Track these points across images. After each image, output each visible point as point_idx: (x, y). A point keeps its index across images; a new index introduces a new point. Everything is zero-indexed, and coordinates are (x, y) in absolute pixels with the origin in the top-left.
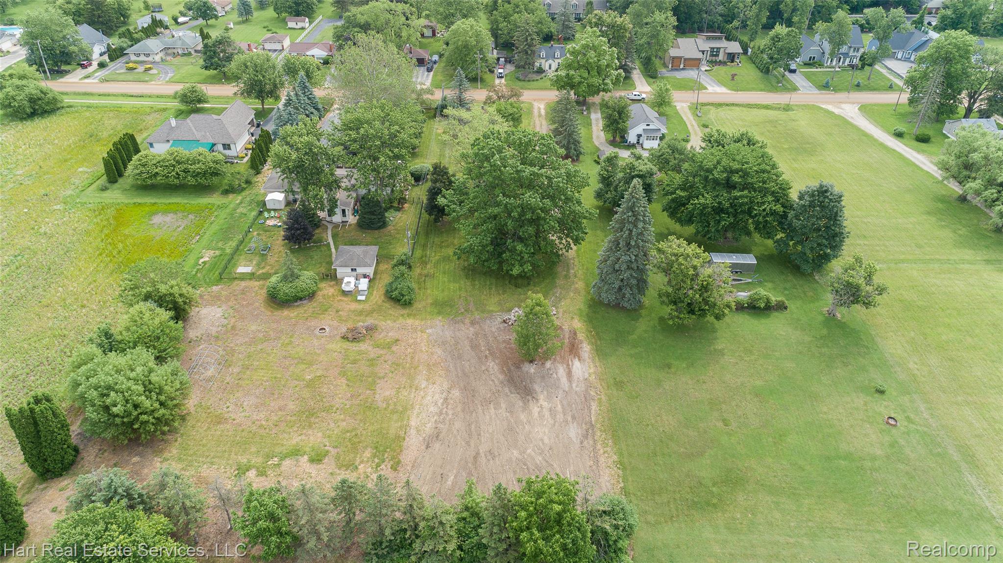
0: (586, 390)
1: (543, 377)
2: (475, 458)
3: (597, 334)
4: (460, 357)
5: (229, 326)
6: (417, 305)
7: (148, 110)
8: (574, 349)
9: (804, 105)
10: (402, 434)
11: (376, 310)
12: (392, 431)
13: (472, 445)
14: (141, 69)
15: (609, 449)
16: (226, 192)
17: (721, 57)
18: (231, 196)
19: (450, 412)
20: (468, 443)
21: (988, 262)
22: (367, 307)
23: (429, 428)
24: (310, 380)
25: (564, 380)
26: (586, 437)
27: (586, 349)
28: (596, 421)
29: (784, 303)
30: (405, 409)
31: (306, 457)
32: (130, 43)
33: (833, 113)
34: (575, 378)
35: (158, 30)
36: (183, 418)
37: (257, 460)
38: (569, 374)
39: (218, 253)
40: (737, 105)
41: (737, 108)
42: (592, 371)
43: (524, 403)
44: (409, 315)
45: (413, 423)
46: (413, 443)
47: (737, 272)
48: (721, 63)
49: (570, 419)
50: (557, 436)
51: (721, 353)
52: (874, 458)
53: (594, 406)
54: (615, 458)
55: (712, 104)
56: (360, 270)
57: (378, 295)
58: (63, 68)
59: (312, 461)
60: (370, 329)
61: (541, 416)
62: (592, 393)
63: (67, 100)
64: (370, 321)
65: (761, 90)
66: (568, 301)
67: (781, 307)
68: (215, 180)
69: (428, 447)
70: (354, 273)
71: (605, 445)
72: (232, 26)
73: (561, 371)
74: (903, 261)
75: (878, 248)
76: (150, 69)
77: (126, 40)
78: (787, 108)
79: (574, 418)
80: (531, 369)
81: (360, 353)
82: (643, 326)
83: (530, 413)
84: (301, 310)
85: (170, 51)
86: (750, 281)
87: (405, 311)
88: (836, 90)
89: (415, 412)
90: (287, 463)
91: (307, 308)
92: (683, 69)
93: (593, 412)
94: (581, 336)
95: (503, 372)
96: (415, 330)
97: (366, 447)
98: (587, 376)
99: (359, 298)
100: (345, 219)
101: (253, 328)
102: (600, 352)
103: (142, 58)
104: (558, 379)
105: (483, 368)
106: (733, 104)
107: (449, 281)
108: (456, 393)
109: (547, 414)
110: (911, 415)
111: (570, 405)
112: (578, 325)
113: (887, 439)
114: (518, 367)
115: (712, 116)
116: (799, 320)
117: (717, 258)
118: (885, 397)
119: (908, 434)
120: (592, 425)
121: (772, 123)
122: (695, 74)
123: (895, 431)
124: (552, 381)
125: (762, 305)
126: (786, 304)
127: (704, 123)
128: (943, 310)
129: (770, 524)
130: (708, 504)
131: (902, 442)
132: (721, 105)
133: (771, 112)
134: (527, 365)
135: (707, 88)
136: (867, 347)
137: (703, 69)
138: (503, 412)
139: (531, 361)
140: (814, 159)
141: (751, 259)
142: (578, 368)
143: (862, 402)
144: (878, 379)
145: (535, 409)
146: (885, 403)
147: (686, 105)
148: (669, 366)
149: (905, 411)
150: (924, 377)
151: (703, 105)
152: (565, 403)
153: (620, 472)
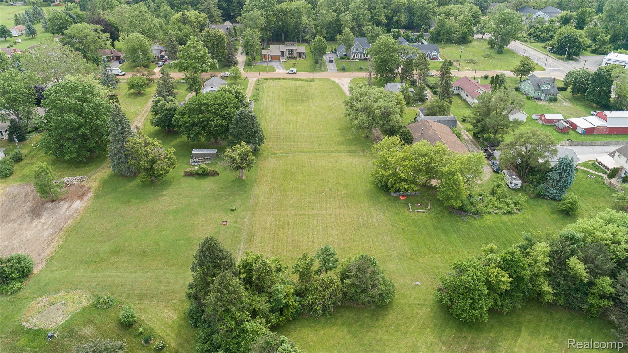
0: (73, 214)
1: (53, 209)
3: (103, 188)
4: (14, 201)
6: (11, 177)
8: (82, 196)
9: (322, 79)
15: (61, 240)
17: (295, 55)
21: (349, 151)
25: (64, 210)
26: (52, 235)
27: (90, 195)
28: (65, 228)
29: (216, 172)
33: (335, 82)
34: (71, 209)
38: (69, 207)
40: (285, 79)
41: (284, 81)
42: (85, 205)
43: (31, 221)
47: (207, 159)
48: (295, 58)
49: (51, 227)
50: (37, 235)
51: (164, 195)
53: (71, 221)
54: (61, 243)
55: (269, 79)
61: (36, 226)
62: (75, 215)
65: (308, 72)
66: (100, 174)
67: (215, 174)
71: (60, 238)
72: (20, 41)
73: (66, 206)
74: (304, 152)
75: (296, 146)
78: (312, 80)
79: (54, 226)
80: (50, 205)
82: (131, 184)
83: (31, 225)
86: (210, 162)
88: (347, 71)
92: (270, 61)
93: (67, 224)
94: (92, 190)
95: (32, 207)
98: (79, 207)
100: (2, 137)
102: (96, 196)
104: (61, 209)
105: (23, 205)
106: (283, 79)
109: (40, 224)
110: (239, 220)
111: (56, 221)
112: (95, 185)
113: (216, 231)
114: (43, 204)
115: (265, 85)
116: (221, 180)
117: (195, 151)
118: (233, 213)
119: (229, 228)
120: (61, 229)
121: (296, 87)
122: (275, 64)
123: (223, 227)
124: (57, 210)
125: (200, 172)
126: (218, 172)
127: (258, 88)
128: (302, 173)
129: (116, 268)
130: (92, 262)
131: (222, 232)
132: (276, 79)
133: (301, 82)
134: (48, 203)
135: (275, 71)
136: (245, 191)
137: (281, 61)
138: (16, 225)
139: (53, 201)
140: (303, 104)
141: (214, 151)
142: (78, 204)
143: (219, 215)
144: (237, 205)
145: (35, 223)
146: (230, 215)
147: (255, 79)
148: (129, 202)
149: (237, 218)
150: (262, 203)
151: (266, 79)
152: (55, 220)
153: (58, 249)
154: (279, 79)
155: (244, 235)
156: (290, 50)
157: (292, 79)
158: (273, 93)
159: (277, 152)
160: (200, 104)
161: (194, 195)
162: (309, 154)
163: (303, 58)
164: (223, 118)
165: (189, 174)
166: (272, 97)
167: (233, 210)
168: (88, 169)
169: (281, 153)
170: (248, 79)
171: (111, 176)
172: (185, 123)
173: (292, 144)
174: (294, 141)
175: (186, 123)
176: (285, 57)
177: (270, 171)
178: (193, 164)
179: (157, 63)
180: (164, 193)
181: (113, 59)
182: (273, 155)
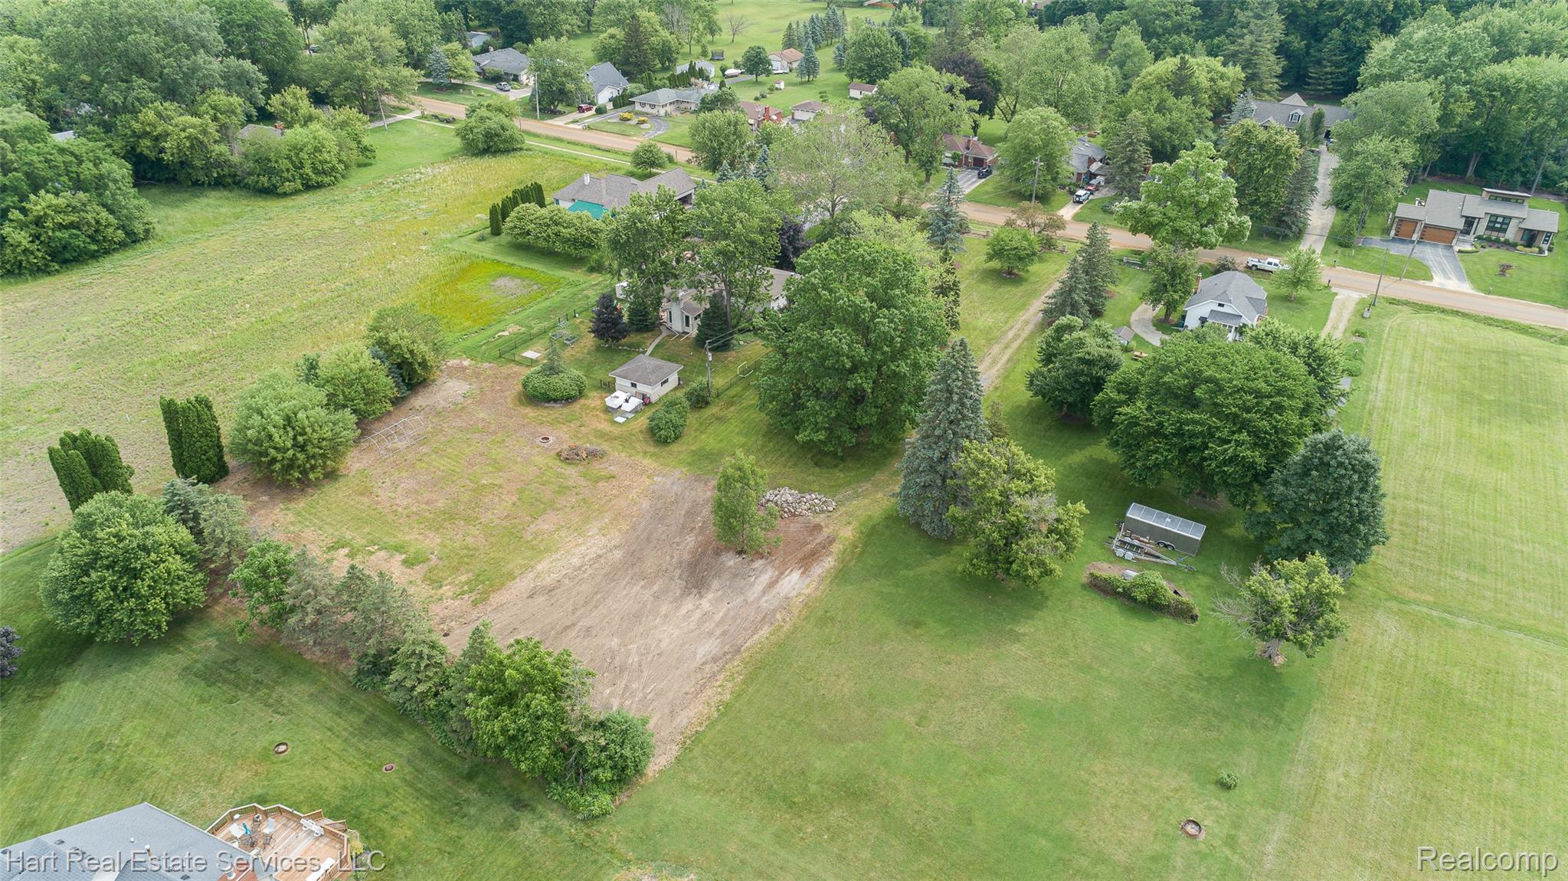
0: (774, 611)
1: (736, 575)
2: (567, 628)
3: (862, 554)
4: (662, 519)
6: (675, 448)
8: (807, 561)
10: (517, 572)
11: (625, 440)
12: (510, 566)
13: (578, 614)
14: (635, 121)
15: (730, 685)
17: (1511, 234)
19: (590, 571)
20: (574, 612)
22: (617, 431)
23: (549, 580)
24: (484, 486)
25: (758, 588)
26: (715, 660)
27: (828, 563)
28: (748, 649)
29: (1190, 610)
30: (547, 550)
31: (403, 556)
34: (775, 591)
38: (772, 584)
39: (523, 330)
40: (1464, 315)
41: (1458, 320)
42: (807, 592)
43: (682, 595)
44: (653, 455)
45: (539, 567)
46: (522, 585)
47: (1166, 546)
48: (1510, 245)
49: (718, 632)
50: (682, 646)
51: (1017, 638)
52: (1102, 859)
53: (765, 631)
54: (727, 697)
55: (1406, 303)
56: (642, 388)
57: (643, 421)
59: (405, 562)
60: (593, 454)
61: (688, 615)
62: (779, 616)
64: (605, 446)
65: (1553, 303)
66: (866, 501)
67: (1184, 613)
69: (531, 596)
70: (634, 390)
71: (731, 678)
72: (782, 86)
73: (766, 578)
74: (1520, 629)
75: (1488, 594)
76: (643, 122)
79: (724, 634)
80: (731, 560)
81: (560, 475)
82: (939, 564)
83: (677, 608)
84: (545, 412)
86: (1174, 563)
87: (652, 449)
89: (554, 557)
91: (557, 411)
92: (1416, 242)
93: (756, 637)
94: (836, 548)
95: (693, 553)
96: (643, 472)
97: (467, 572)
98: (794, 593)
99: (620, 420)
100: (687, 329)
102: (841, 575)
103: (647, 109)
104: (752, 585)
105: (677, 540)
106: (1456, 313)
107: (740, 433)
108: (618, 554)
109: (697, 615)
110: (1242, 837)
111: (734, 618)
112: (848, 533)
113: (1157, 847)
114: (718, 553)
115: (1389, 323)
116: (1199, 642)
117: (1136, 513)
118: (1224, 795)
119: (1203, 856)
120: (738, 651)
121: (1505, 355)
122: (1430, 254)
123: (1183, 843)
124: (743, 583)
125: (1140, 596)
126: (1197, 611)
127: (1362, 329)
128: (1510, 723)
130: (785, 799)
131: (1179, 862)
132: (1429, 309)
133: (1524, 339)
134: (731, 554)
135: (1431, 278)
136: (1278, 720)
137: (1457, 248)
138: (647, 595)
139: (740, 553)
140: (1526, 428)
141: (1194, 532)
142: (794, 583)
143: (1174, 785)
144: (1242, 768)
145: (688, 605)
146: (1214, 802)
147: (1356, 296)
148: (918, 625)
149: (1236, 826)
150: (1338, 799)
151: (1393, 302)
152: (732, 613)
153: (716, 714)
154: (1443, 311)
156: (1497, 216)
157: (1489, 321)
158: (1414, 358)
159: (1412, 595)
161: (1105, 672)
162: (1539, 644)
163: (1541, 251)
164: (1259, 441)
165: (1102, 588)
166: (1411, 371)
167: (1226, 786)
168: (840, 475)
169: (1426, 604)
170: (1334, 290)
171: (892, 519)
172: (1134, 422)
173: (1475, 579)
174: (1484, 569)
175: (1137, 424)
176: (1471, 237)
177: (1378, 667)
178: (1120, 552)
179: (1072, 193)
180: (1021, 629)
181: (967, 164)
182: (1394, 605)
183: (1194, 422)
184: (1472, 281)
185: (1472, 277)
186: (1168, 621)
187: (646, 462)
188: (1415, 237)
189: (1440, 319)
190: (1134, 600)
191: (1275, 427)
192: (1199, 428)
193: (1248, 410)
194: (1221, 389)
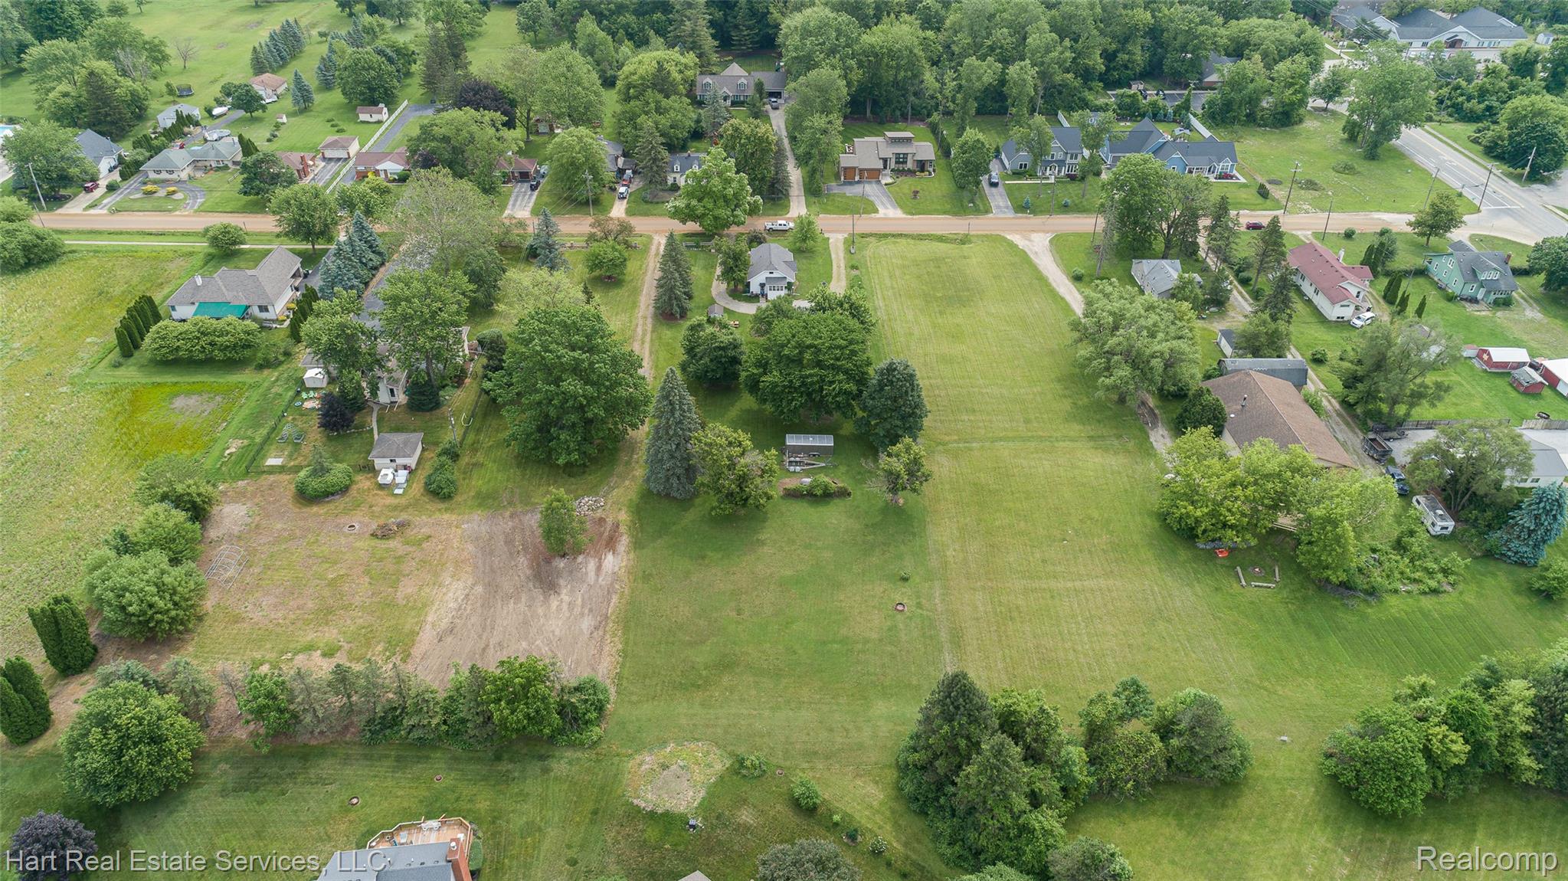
0: (612, 584)
1: (571, 572)
2: (484, 650)
3: (641, 525)
4: (491, 553)
5: (253, 525)
6: (458, 498)
7: (170, 255)
8: (611, 544)
9: (986, 236)
10: (417, 629)
11: (414, 504)
12: (408, 627)
13: (484, 638)
14: (162, 193)
15: (616, 639)
16: (261, 367)
17: (910, 165)
18: (266, 372)
19: (469, 608)
20: (480, 637)
21: (1091, 438)
22: (403, 501)
23: (444, 623)
24: (333, 579)
25: (592, 575)
26: (596, 628)
27: (624, 542)
28: (612, 614)
29: (846, 490)
30: (425, 605)
31: (319, 652)
32: (147, 154)
33: (1016, 246)
34: (603, 573)
35: (186, 129)
36: (200, 619)
37: (271, 656)
38: (599, 568)
39: (246, 442)
40: (905, 236)
41: (903, 241)
42: (624, 564)
43: (545, 598)
44: (446, 510)
45: (430, 619)
46: (426, 638)
47: (815, 455)
48: (911, 172)
49: (586, 611)
50: (570, 628)
51: (763, 543)
52: (866, 641)
53: (615, 599)
54: (620, 647)
55: (871, 235)
56: (400, 461)
57: (418, 487)
58: (63, 192)
59: (324, 655)
60: (402, 525)
61: (559, 609)
62: (617, 586)
63: (69, 242)
64: (404, 517)
65: (945, 213)
66: (621, 490)
67: (843, 493)
68: (247, 353)
69: (440, 641)
70: (394, 464)
71: (614, 635)
72: (284, 120)
73: (592, 565)
74: (1001, 439)
75: (981, 424)
76: (174, 192)
77: (142, 150)
78: (964, 240)
79: (591, 610)
80: (561, 563)
81: (388, 550)
82: (691, 516)
83: (549, 607)
84: (332, 506)
85: (200, 164)
86: (823, 465)
87: (442, 506)
88: (1034, 212)
89: (434, 608)
90: (300, 657)
91: (340, 503)
92: (858, 182)
93: (612, 604)
94: (623, 529)
95: (531, 567)
96: (450, 525)
97: (379, 642)
98: (616, 569)
99: (397, 491)
100: (393, 399)
101: (279, 526)
102: (637, 545)
103: (164, 176)
104: (586, 573)
105: (513, 563)
106: (901, 235)
107: (499, 471)
108: (479, 589)
109: (565, 607)
110: (924, 601)
111: (590, 599)
112: (624, 516)
113: (889, 623)
114: (548, 561)
115: (868, 253)
116: (858, 507)
117: (792, 440)
118: (906, 584)
119: (910, 618)
120: (607, 618)
121: (938, 261)
122: (870, 189)
123: (899, 616)
124: (579, 575)
125: (819, 492)
126: (850, 490)
127: (854, 262)
128: (1013, 493)
129: (742, 700)
130: (693, 685)
131: (901, 626)
132: (885, 236)
133: (943, 246)
134: (558, 559)
135: (876, 211)
136: (914, 535)
137: (883, 182)
138: (522, 606)
139: (564, 556)
140: (964, 311)
141: (828, 441)
142: (610, 561)
143: (882, 590)
144: (908, 567)
145: (554, 603)
146: (904, 590)
147: (841, 237)
148: (703, 557)
149: (918, 597)
150: (955, 563)
151: (863, 236)
152: (586, 597)
153: (621, 659)
154: (893, 236)
155: (944, 636)
156: (899, 154)
157: (921, 237)
158: (891, 277)
159: (947, 438)
160: (802, 347)
161: (819, 544)
162: (1011, 444)
163: (930, 174)
165: (793, 495)
166: (893, 288)
167: (905, 579)
168: (591, 478)
169: (955, 441)
170: (826, 235)
171: (647, 495)
172: (775, 385)
173: (972, 418)
174: (974, 411)
175: (777, 386)
176: (888, 171)
177: (947, 487)
178: (792, 469)
179: (614, 190)
180: (762, 537)
181: (514, 178)
182: (940, 448)
183: (811, 375)
184: (901, 208)
185: (901, 205)
186: (836, 501)
187: (446, 516)
188: (857, 178)
189: (895, 243)
190: (816, 495)
191: (855, 365)
192: (815, 379)
193: (838, 359)
194: (820, 350)
